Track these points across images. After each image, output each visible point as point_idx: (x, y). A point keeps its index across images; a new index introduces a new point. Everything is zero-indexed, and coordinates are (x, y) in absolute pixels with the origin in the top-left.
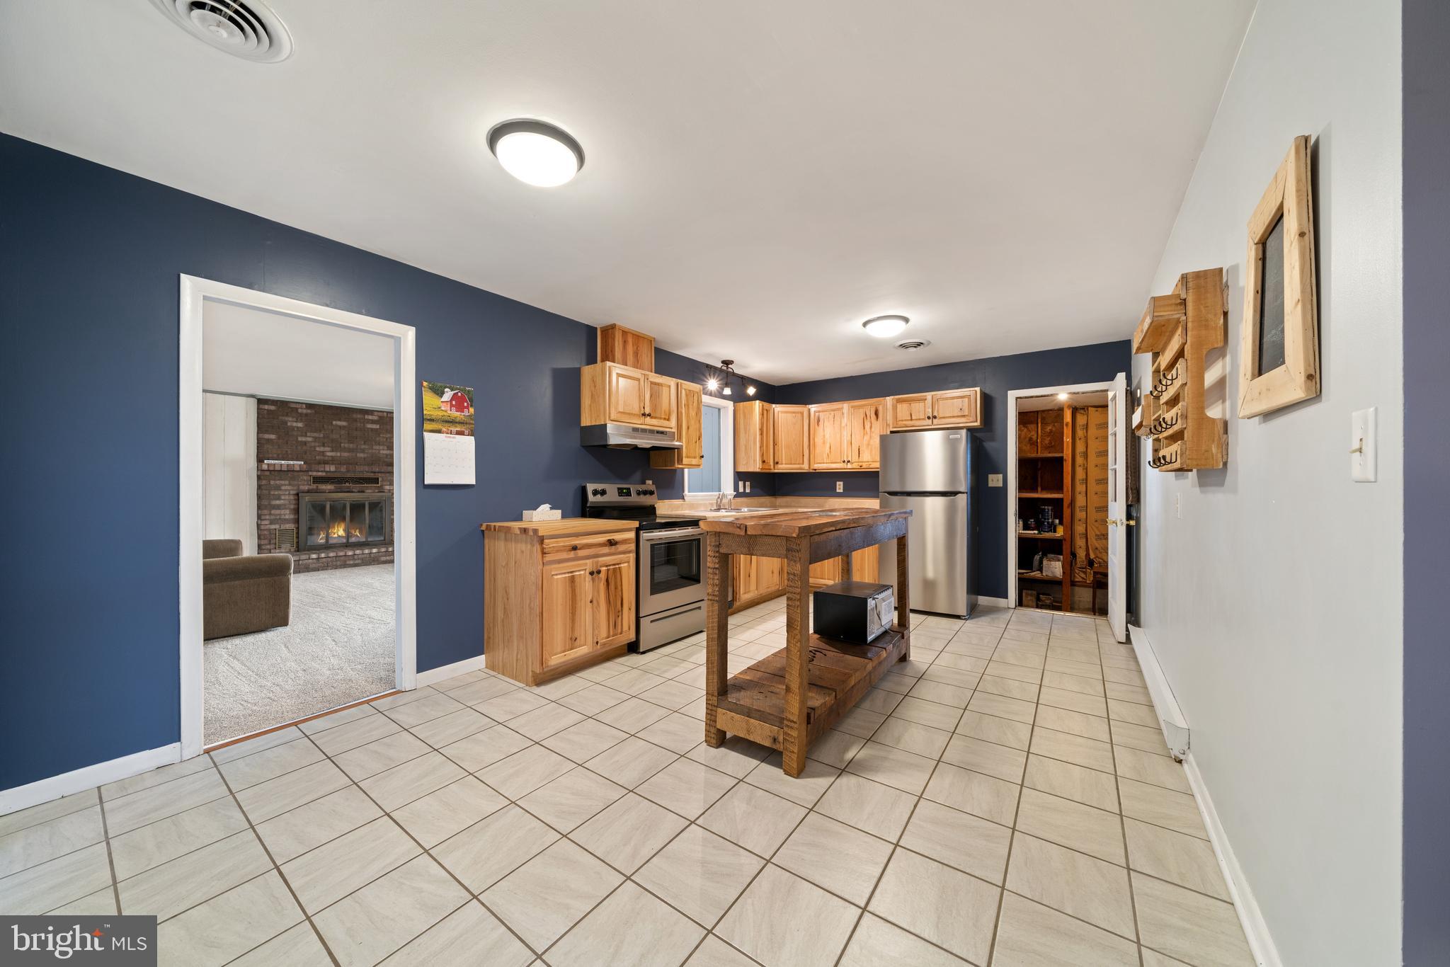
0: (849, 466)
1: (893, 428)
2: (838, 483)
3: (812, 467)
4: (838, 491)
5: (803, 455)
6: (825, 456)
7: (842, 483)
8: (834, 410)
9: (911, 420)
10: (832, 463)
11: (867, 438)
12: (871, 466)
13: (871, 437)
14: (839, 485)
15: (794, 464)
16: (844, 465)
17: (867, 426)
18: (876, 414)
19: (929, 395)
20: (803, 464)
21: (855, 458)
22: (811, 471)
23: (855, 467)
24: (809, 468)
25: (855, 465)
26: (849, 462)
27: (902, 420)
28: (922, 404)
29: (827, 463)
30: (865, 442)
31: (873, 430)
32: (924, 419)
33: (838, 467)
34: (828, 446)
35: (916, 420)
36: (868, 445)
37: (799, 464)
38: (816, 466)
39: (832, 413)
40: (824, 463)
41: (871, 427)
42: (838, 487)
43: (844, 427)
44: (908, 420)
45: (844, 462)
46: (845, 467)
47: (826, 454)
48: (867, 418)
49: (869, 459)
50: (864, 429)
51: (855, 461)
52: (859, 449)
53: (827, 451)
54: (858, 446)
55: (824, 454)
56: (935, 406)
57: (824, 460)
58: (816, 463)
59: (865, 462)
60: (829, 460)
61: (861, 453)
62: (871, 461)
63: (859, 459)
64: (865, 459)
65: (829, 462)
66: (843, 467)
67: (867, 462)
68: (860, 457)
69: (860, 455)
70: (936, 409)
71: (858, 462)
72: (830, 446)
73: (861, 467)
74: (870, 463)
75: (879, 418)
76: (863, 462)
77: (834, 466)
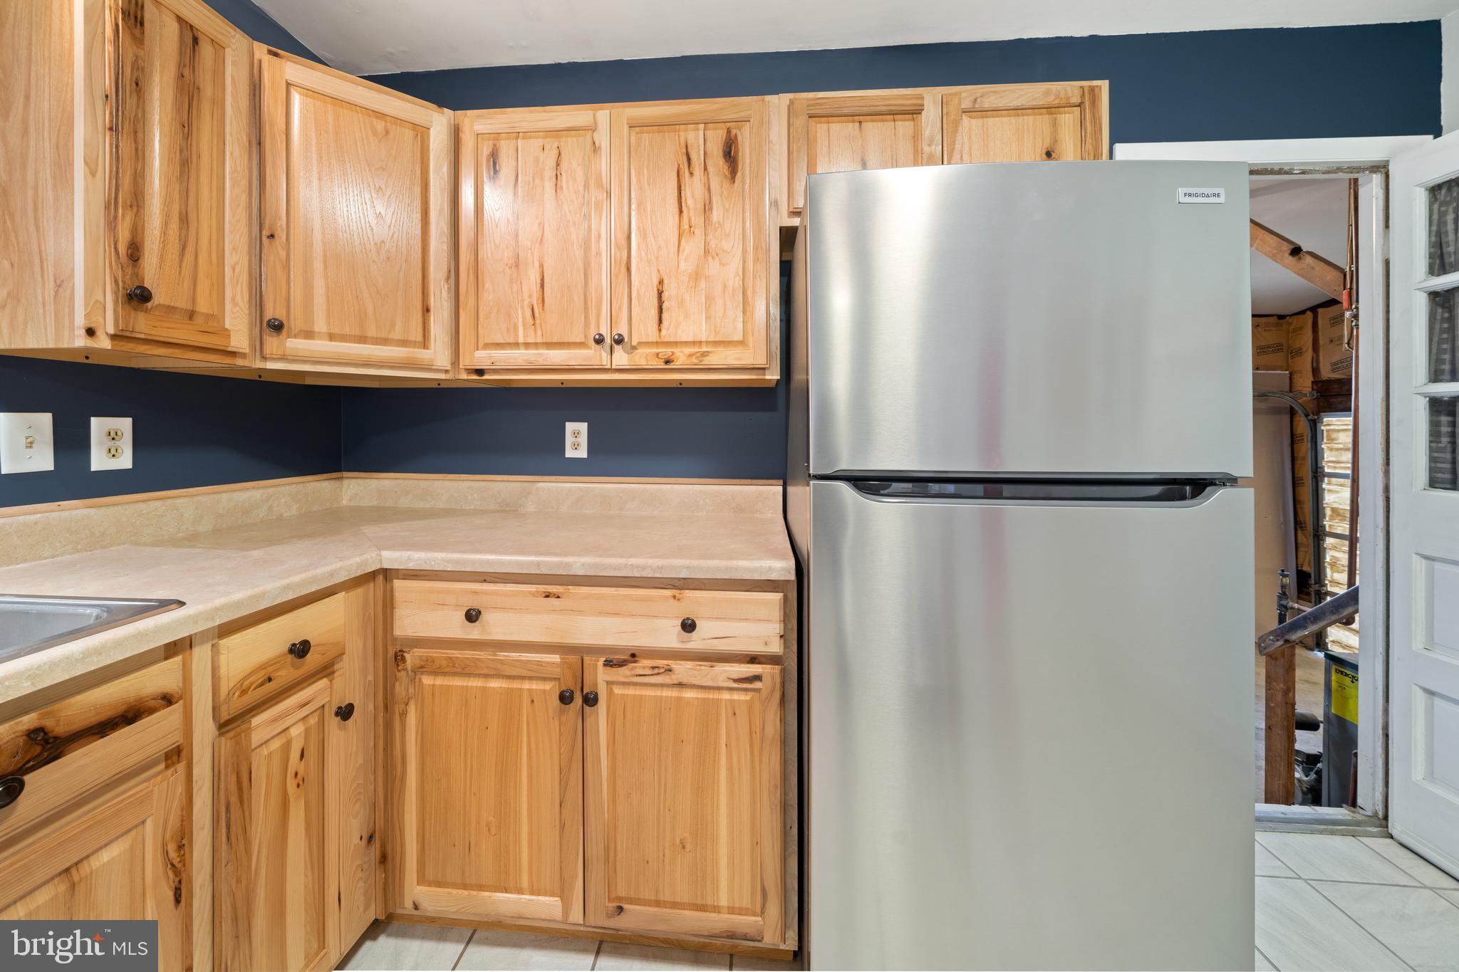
0: (621, 358)
1: (791, 213)
2: (570, 427)
3: (465, 362)
4: (570, 453)
5: (427, 310)
6: (522, 316)
7: (583, 427)
8: (556, 133)
10: (548, 345)
11: (692, 247)
12: (707, 361)
13: (706, 247)
14: (576, 434)
15: (385, 341)
16: (597, 356)
17: (695, 204)
18: (730, 154)
19: (934, 96)
20: (425, 344)
21: (644, 329)
22: (464, 376)
23: (642, 363)
24: (455, 361)
25: (643, 358)
26: (619, 341)
28: (905, 127)
29: (527, 345)
30: (687, 266)
31: (715, 217)
33: (574, 363)
34: (534, 276)
36: (696, 276)
37: (404, 343)
38: (482, 358)
39: (551, 145)
40: (516, 345)
41: (708, 208)
42: (584, 440)
43: (598, 202)
45: (599, 341)
46: (606, 363)
47: (522, 307)
48: (691, 174)
49: (716, 333)
50: (681, 211)
51: (644, 340)
52: (660, 294)
53: (530, 296)
54: (656, 282)
55: (517, 310)
56: (959, 138)
57: (516, 335)
58: (488, 346)
59: (685, 343)
60: (539, 332)
61: (668, 309)
62: (707, 342)
63: (664, 332)
64: (686, 334)
65: (539, 340)
66: (595, 363)
67: (694, 343)
68: (665, 323)
69: (665, 316)
70: (958, 147)
71: (657, 344)
72: (542, 280)
73: (667, 362)
74: (704, 349)
75: (739, 174)
76: (675, 344)
77: (557, 357)
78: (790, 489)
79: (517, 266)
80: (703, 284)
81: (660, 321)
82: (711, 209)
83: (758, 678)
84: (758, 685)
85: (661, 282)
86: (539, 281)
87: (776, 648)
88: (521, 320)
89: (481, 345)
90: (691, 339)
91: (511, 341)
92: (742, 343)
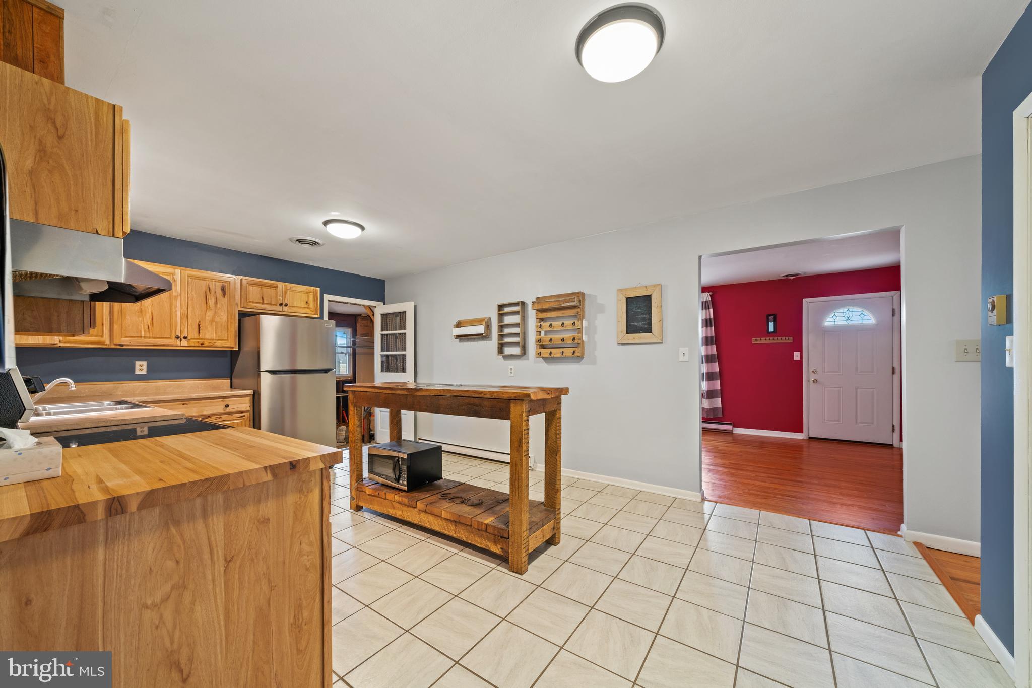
0: (184, 343)
1: (241, 307)
2: (138, 363)
3: (115, 342)
4: (137, 372)
5: (103, 325)
6: (143, 328)
7: (144, 363)
9: (263, 303)
10: (155, 338)
11: (210, 314)
12: (216, 345)
13: (215, 313)
14: (141, 366)
16: (175, 342)
17: (211, 302)
18: (223, 289)
19: (281, 285)
20: (102, 336)
21: (193, 334)
22: (113, 346)
23: (193, 344)
24: (112, 341)
25: (192, 343)
26: (184, 338)
27: (253, 302)
28: (273, 291)
29: (145, 337)
30: (208, 318)
31: (218, 306)
32: (275, 305)
33: (155, 343)
34: (149, 316)
35: (267, 304)
36: (212, 321)
41: (216, 303)
42: (137, 367)
43: (176, 297)
44: (259, 303)
45: (178, 338)
46: (179, 344)
47: (144, 326)
48: (210, 293)
49: (219, 337)
50: (207, 303)
51: (193, 338)
52: (199, 325)
53: (147, 322)
54: (198, 322)
55: (141, 326)
56: (287, 296)
57: (141, 334)
58: (126, 337)
59: (208, 339)
60: (151, 334)
61: (202, 330)
62: (215, 340)
63: (200, 336)
64: (207, 337)
65: (151, 336)
66: (174, 344)
67: (211, 340)
68: (201, 334)
69: (201, 331)
70: (286, 298)
71: (198, 339)
72: (153, 317)
73: (202, 344)
74: (214, 341)
75: (226, 295)
76: (204, 339)
77: (159, 341)
78: (233, 380)
79: (141, 311)
80: (214, 323)
81: (199, 333)
82: (217, 303)
83: (244, 416)
84: (244, 417)
85: (199, 322)
86: (151, 318)
87: (248, 409)
88: (143, 330)
89: (123, 336)
90: (210, 338)
91: (139, 335)
92: (227, 340)
